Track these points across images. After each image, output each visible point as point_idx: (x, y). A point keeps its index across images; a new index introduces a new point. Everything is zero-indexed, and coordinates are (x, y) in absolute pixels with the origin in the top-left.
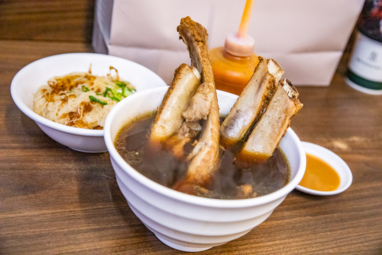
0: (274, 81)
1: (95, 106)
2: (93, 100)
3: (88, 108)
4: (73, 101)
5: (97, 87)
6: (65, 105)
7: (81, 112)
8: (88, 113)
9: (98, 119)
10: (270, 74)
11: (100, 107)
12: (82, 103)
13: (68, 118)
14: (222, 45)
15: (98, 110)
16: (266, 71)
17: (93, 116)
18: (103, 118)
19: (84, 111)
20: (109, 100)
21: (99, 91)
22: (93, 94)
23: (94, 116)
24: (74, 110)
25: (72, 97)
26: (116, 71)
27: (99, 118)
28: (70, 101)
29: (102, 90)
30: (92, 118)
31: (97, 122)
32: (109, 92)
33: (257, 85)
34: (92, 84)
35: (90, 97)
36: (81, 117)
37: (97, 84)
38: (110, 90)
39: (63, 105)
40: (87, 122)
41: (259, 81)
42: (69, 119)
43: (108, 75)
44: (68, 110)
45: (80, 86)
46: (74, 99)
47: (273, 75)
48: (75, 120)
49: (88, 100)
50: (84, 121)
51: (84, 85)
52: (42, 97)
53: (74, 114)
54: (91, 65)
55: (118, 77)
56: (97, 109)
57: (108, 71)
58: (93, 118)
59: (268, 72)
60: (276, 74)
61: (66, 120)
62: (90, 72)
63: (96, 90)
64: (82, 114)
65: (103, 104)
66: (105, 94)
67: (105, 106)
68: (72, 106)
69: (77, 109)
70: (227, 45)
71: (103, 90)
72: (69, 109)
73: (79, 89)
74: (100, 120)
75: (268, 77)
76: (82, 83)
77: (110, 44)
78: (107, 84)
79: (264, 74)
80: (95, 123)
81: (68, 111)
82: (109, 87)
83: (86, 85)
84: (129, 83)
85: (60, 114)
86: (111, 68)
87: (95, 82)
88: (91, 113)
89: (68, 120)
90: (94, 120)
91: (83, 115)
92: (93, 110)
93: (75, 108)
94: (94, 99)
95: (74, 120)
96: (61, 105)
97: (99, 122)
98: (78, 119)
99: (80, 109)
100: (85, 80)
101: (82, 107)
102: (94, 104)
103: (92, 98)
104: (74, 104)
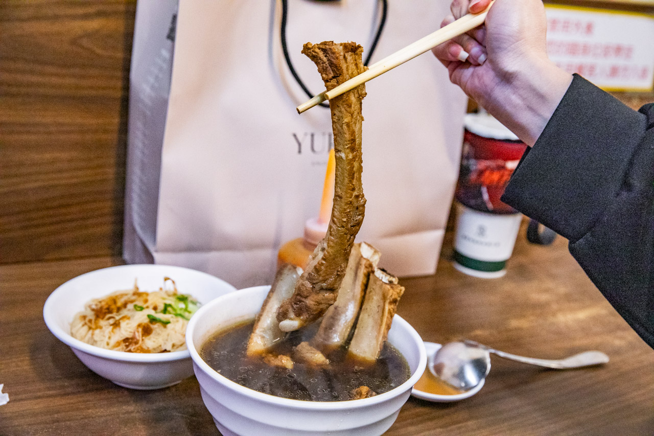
0: (371, 266)
1: (155, 327)
2: (153, 320)
3: (147, 331)
4: (127, 324)
5: (152, 304)
6: (117, 330)
7: (139, 336)
8: (148, 337)
9: (162, 343)
10: (365, 259)
11: (162, 328)
12: (139, 325)
13: (123, 345)
14: (301, 235)
15: (160, 332)
16: (360, 255)
17: (154, 340)
19: (143, 335)
20: (172, 317)
21: (156, 308)
22: (152, 313)
23: (157, 339)
24: (129, 335)
25: (125, 319)
26: (173, 282)
27: (163, 340)
28: (123, 324)
29: (159, 307)
30: (154, 342)
31: (160, 346)
32: (169, 309)
34: (146, 301)
35: (149, 316)
36: (140, 342)
37: (152, 300)
38: (170, 305)
39: (115, 330)
40: (149, 347)
41: (354, 268)
42: (125, 348)
43: (161, 289)
45: (130, 306)
46: (127, 321)
48: (133, 347)
49: (146, 321)
50: (144, 347)
51: (135, 303)
52: (83, 325)
53: (130, 340)
54: (136, 280)
55: (176, 290)
56: (158, 330)
57: (161, 283)
58: (156, 342)
59: (362, 257)
60: (371, 257)
62: (137, 288)
63: (151, 307)
64: (141, 339)
65: (165, 324)
66: (165, 311)
67: (169, 325)
68: (126, 331)
69: (134, 333)
70: (307, 234)
71: (161, 307)
72: (123, 335)
73: (129, 310)
74: (165, 343)
75: (364, 262)
76: (132, 302)
77: (156, 251)
78: (164, 299)
79: (358, 260)
80: (158, 347)
81: (122, 337)
82: (168, 302)
83: (140, 303)
84: (190, 296)
85: (113, 342)
86: (166, 279)
87: (150, 298)
88: (152, 336)
90: (157, 344)
91: (143, 340)
92: (154, 332)
93: (131, 332)
94: (154, 318)
96: (112, 331)
97: (164, 346)
98: (137, 346)
99: (138, 332)
100: (134, 298)
101: (140, 330)
102: (154, 324)
103: (151, 317)
104: (129, 328)
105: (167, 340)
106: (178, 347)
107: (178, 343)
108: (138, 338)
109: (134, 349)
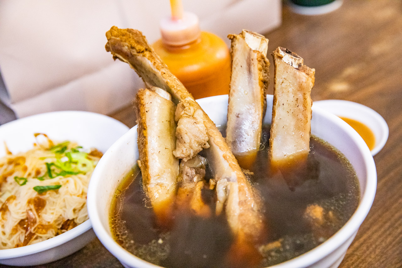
0: (263, 58)
1: (47, 196)
2: (41, 191)
3: (39, 204)
4: (16, 205)
5: (33, 170)
6: (7, 216)
7: (33, 214)
8: (44, 210)
9: (61, 212)
10: (254, 51)
11: (54, 194)
12: (29, 202)
13: (21, 230)
15: (54, 200)
16: (248, 50)
17: (52, 211)
18: (67, 207)
19: (37, 211)
20: (61, 179)
21: (38, 173)
22: (37, 183)
23: (54, 209)
24: (23, 216)
25: (11, 200)
26: (45, 135)
27: (61, 208)
28: (11, 206)
29: (41, 170)
30: (52, 213)
31: (61, 215)
32: (52, 168)
33: (246, 72)
34: (25, 169)
35: (35, 189)
36: (38, 220)
37: (32, 164)
38: (52, 164)
39: (5, 216)
40: (49, 222)
41: (245, 65)
42: (24, 231)
43: (35, 145)
44: (15, 220)
45: (10, 179)
46: (15, 202)
47: (258, 50)
48: (33, 228)
49: (35, 194)
50: (44, 223)
51: (15, 175)
53: (26, 221)
54: (5, 143)
55: (50, 141)
56: (51, 199)
57: (33, 140)
58: (55, 213)
59: (250, 49)
60: (260, 47)
61: (19, 235)
62: (10, 153)
63: (33, 174)
64: (37, 216)
65: (56, 188)
66: (50, 172)
67: (60, 190)
68: (18, 213)
69: (28, 213)
71: (44, 169)
72: (16, 219)
73: (11, 184)
74: (64, 211)
75: (255, 56)
76: (11, 174)
77: (13, 103)
78: (43, 159)
79: (247, 55)
80: (59, 218)
81: (16, 222)
82: (49, 161)
83: (18, 173)
84: (68, 142)
85: (8, 230)
86: (36, 135)
87: (28, 163)
88: (47, 207)
89: (22, 233)
90: (56, 215)
91: (39, 216)
92: (47, 203)
93: (23, 213)
94: (42, 188)
95: (31, 229)
96: (3, 218)
97: (64, 214)
98: (36, 225)
99: (31, 210)
100: (11, 167)
101: (32, 206)
102: (45, 194)
103: (39, 189)
104: (20, 209)
105: (65, 207)
106: (80, 210)
107: (78, 206)
108: (34, 217)
109: (35, 229)
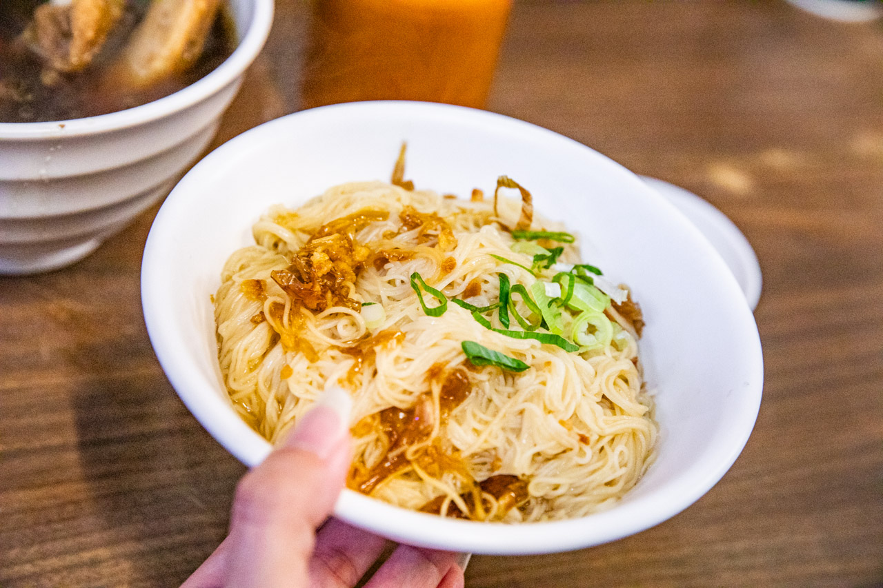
1: (481, 378)
2: (476, 360)
6: (364, 374)
8: (458, 411)
9: (499, 443)
12: (434, 373)
17: (478, 426)
21: (473, 291)
23: (487, 423)
24: (401, 401)
26: (526, 196)
27: (503, 429)
28: (385, 359)
29: (484, 287)
30: (477, 433)
31: (495, 449)
32: (515, 297)
34: (449, 267)
36: (435, 432)
37: (466, 263)
38: (519, 288)
40: (456, 450)
42: (386, 443)
43: (475, 193)
44: (378, 401)
46: (397, 352)
48: (414, 448)
49: (456, 360)
51: (413, 266)
52: (255, 323)
53: (404, 416)
54: (404, 149)
56: (488, 390)
58: (483, 437)
61: (368, 444)
64: (437, 420)
65: (513, 370)
67: (522, 379)
68: (393, 387)
71: (491, 288)
72: (382, 398)
81: (377, 405)
86: (504, 182)
87: (460, 255)
89: (378, 440)
90: (486, 441)
91: (442, 423)
93: (407, 393)
94: (483, 354)
95: (408, 448)
97: (506, 451)
98: (424, 444)
99: (430, 395)
101: (436, 388)
102: (478, 371)
103: (474, 351)
104: (402, 379)
105: (518, 432)
106: (548, 460)
107: (549, 448)
108: (431, 421)
109: (416, 452)
